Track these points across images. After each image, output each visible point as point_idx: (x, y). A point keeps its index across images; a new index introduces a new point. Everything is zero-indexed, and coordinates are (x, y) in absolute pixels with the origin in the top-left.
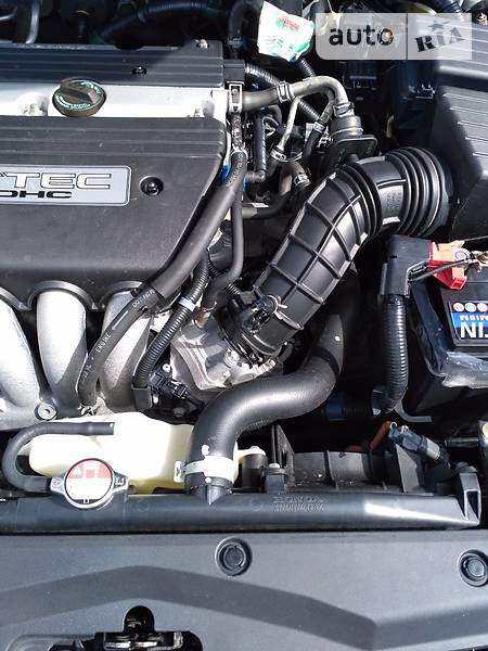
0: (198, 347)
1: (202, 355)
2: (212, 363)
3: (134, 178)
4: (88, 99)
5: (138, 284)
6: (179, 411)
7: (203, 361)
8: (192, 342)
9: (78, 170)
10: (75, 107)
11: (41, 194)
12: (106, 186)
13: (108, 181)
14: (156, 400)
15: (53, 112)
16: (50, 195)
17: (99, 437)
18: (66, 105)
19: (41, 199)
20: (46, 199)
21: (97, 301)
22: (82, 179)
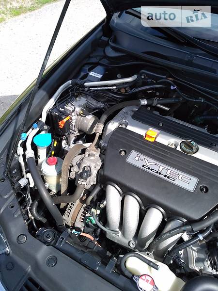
0: (195, 251)
1: (196, 255)
2: (198, 260)
3: (198, 183)
4: (193, 149)
5: (185, 220)
6: (178, 271)
7: (195, 258)
8: (194, 248)
9: (180, 173)
10: (187, 150)
11: (165, 176)
12: (188, 182)
13: (189, 181)
14: (172, 262)
15: (178, 149)
16: (168, 177)
17: (152, 268)
18: (184, 148)
19: (165, 178)
20: (166, 178)
21: (168, 218)
22: (180, 176)
